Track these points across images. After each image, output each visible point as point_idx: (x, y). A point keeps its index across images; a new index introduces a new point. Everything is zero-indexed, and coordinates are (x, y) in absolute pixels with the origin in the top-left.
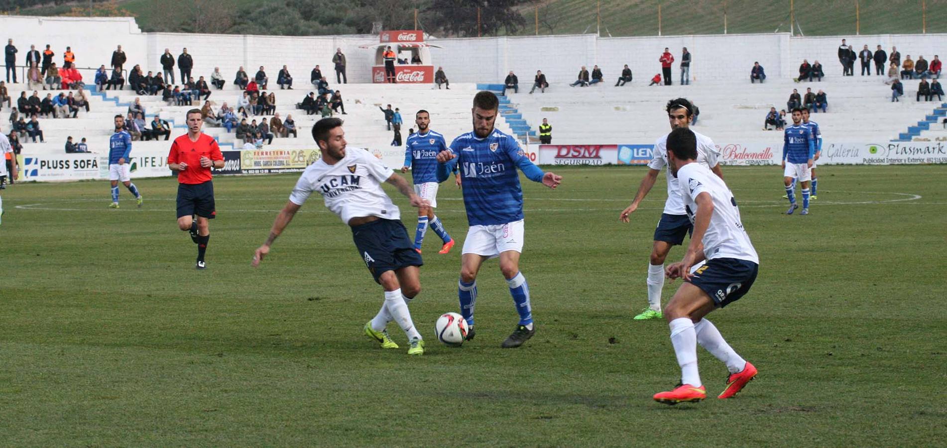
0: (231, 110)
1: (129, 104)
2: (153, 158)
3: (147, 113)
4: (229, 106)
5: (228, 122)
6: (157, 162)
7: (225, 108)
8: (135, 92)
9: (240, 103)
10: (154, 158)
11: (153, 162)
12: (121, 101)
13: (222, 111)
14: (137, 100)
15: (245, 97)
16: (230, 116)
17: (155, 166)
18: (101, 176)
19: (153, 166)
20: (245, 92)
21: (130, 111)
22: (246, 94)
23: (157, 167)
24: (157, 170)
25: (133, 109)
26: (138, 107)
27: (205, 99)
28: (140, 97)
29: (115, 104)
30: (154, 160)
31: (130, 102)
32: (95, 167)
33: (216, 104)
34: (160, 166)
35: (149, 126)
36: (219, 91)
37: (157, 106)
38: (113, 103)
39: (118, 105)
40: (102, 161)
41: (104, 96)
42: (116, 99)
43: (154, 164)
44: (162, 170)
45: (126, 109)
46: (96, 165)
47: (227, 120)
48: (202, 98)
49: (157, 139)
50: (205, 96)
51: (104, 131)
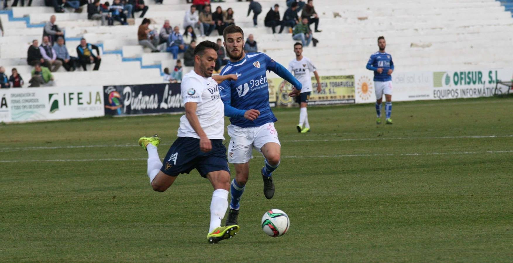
0: (176, 29)
1: (43, 25)
2: (79, 94)
3: (67, 36)
4: (173, 24)
5: (173, 45)
6: (85, 99)
7: (167, 27)
8: (51, 9)
9: (186, 20)
10: (81, 93)
11: (79, 98)
12: (32, 21)
13: (164, 30)
14: (53, 19)
15: (192, 13)
16: (175, 38)
17: (82, 104)
18: (13, 119)
19: (79, 104)
20: (192, 7)
21: (45, 33)
22: (194, 8)
23: (85, 105)
24: (84, 109)
25: (49, 30)
26: (55, 28)
27: (142, 16)
28: (58, 16)
29: (25, 25)
30: (80, 96)
31: (45, 22)
32: (4, 107)
33: (155, 23)
34: (89, 103)
35: (73, 53)
36: (158, 6)
37: (80, 26)
38: (23, 24)
39: (30, 26)
40: (14, 98)
41: (11, 14)
42: (26, 18)
43: (81, 101)
44: (91, 109)
45: (40, 31)
46: (6, 105)
47: (173, 42)
48: (137, 15)
49: (85, 69)
50: (140, 13)
51: (12, 60)
